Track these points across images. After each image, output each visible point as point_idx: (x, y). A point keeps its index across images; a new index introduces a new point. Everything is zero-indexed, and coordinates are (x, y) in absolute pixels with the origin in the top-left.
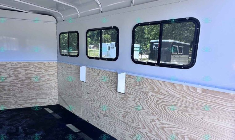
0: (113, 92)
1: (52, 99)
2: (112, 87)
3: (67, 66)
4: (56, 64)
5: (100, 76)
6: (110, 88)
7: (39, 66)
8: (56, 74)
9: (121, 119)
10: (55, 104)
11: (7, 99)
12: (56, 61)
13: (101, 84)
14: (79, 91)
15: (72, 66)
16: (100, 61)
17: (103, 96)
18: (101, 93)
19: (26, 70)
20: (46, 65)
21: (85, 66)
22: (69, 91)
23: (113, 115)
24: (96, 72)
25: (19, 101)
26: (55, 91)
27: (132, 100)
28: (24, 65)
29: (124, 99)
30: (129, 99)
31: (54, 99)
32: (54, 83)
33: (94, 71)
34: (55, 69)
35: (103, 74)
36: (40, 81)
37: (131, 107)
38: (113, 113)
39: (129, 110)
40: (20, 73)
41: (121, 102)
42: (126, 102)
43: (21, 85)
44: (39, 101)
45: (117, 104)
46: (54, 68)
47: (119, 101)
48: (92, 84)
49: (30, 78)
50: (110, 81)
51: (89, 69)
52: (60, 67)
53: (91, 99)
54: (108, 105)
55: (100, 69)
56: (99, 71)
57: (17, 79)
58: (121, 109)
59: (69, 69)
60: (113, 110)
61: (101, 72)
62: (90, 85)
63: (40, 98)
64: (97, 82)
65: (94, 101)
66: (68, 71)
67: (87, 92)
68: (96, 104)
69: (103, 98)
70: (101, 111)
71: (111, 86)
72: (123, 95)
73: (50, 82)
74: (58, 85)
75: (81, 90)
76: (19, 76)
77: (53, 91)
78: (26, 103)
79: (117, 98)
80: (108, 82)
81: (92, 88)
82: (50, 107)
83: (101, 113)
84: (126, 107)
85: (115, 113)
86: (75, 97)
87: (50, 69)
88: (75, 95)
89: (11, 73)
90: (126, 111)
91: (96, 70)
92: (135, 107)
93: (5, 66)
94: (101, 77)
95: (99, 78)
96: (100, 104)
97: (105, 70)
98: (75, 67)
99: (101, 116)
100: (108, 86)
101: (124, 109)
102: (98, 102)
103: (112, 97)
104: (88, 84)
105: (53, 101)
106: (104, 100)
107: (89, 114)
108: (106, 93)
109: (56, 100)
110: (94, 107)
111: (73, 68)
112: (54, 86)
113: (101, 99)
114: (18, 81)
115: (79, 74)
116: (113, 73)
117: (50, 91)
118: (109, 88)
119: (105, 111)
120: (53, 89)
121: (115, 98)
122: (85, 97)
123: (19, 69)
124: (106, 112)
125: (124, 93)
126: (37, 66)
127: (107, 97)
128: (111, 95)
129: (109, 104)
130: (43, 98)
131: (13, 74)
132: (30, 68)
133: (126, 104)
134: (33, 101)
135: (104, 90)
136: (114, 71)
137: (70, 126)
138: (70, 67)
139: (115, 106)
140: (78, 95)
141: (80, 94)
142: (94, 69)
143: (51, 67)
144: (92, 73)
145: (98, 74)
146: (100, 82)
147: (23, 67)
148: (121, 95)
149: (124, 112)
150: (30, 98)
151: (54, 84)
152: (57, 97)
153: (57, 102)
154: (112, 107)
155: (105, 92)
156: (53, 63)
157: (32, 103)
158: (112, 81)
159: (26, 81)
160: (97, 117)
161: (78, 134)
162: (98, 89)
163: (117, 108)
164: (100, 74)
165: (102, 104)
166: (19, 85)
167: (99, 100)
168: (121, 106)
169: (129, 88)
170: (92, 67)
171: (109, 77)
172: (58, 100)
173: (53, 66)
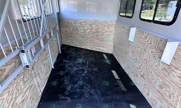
0: (156, 59)
1: (108, 49)
2: (157, 54)
3: (123, 25)
4: (115, 23)
5: (146, 40)
6: (155, 54)
7: (104, 24)
8: (114, 31)
9: (157, 87)
10: (110, 53)
11: (86, 43)
12: (116, 21)
13: (146, 47)
14: (127, 49)
15: (126, 27)
16: (152, 23)
17: (145, 60)
18: (143, 56)
19: (96, 26)
20: (108, 23)
21: (136, 28)
22: (120, 47)
23: (150, 80)
24: (144, 35)
25: (91, 45)
26: (112, 44)
27: (178, 76)
28: (96, 22)
29: (167, 71)
30: (173, 72)
31: (110, 49)
32: (112, 37)
33: (143, 33)
34: (114, 28)
35: (150, 39)
36: (103, 35)
37: (173, 82)
38: (151, 78)
39: (169, 84)
40: (93, 28)
41: (162, 72)
42: (169, 75)
43: (93, 36)
44: (101, 48)
45: (157, 72)
46: (113, 26)
47: (160, 71)
48: (138, 46)
49: (98, 32)
50: (156, 47)
51: (138, 31)
52: (117, 26)
53: (134, 58)
54: (147, 69)
55: (149, 32)
56: (147, 34)
57: (91, 32)
58: (160, 79)
59: (123, 29)
60: (151, 76)
61: (149, 36)
62: (136, 46)
63: (102, 47)
64: (143, 45)
65: (136, 61)
66: (122, 30)
67: (132, 52)
68: (137, 64)
69: (145, 61)
70: (140, 72)
71: (156, 52)
72: (167, 66)
73: (109, 36)
74: (114, 40)
75: (128, 48)
76: (93, 30)
77: (110, 43)
78: (94, 47)
79: (159, 66)
80: (154, 47)
81: (137, 49)
82: (107, 54)
83: (139, 73)
84: (167, 79)
85: (152, 79)
86: (123, 52)
87: (111, 27)
88: (123, 51)
89: (89, 27)
90: (165, 83)
91: (145, 33)
92: (178, 85)
93: (86, 22)
94: (148, 41)
95: (146, 41)
96: (141, 65)
97: (154, 34)
98: (128, 27)
99: (139, 76)
100: (153, 52)
101: (163, 80)
102: (139, 63)
103: (154, 64)
104: (135, 45)
105: (109, 51)
106: (145, 63)
107: (130, 70)
108: (149, 58)
109: (111, 50)
110: (135, 65)
111: (126, 28)
112: (111, 40)
113: (143, 61)
114: (92, 33)
115: (128, 34)
116: (162, 39)
117: (108, 43)
118: (153, 54)
119: (144, 73)
120: (110, 42)
121: (156, 66)
122: (130, 55)
123: (93, 25)
124: (144, 75)
125: (169, 65)
126: (103, 24)
127: (149, 62)
128: (153, 62)
129: (149, 69)
130: (104, 47)
131: (90, 28)
132: (98, 25)
133: (167, 76)
134: (98, 48)
135: (147, 54)
136: (163, 37)
137: (114, 72)
138: (124, 27)
139: (154, 73)
140: (125, 52)
141: (127, 51)
142: (143, 32)
143: (111, 25)
144: (140, 35)
145: (146, 37)
146: (145, 45)
147: (95, 24)
148: (165, 65)
149: (163, 83)
150: (97, 45)
151: (111, 39)
152: (112, 49)
153: (112, 52)
154: (151, 73)
155: (147, 57)
156: (113, 22)
157: (97, 49)
158: (159, 48)
159: (96, 34)
160: (135, 75)
161: (117, 80)
162: (142, 51)
163: (155, 76)
164: (147, 38)
165: (142, 66)
166: (92, 36)
167: (141, 62)
168: (161, 76)
169: (177, 61)
170: (141, 30)
171: (156, 43)
172: (112, 51)
173: (112, 25)
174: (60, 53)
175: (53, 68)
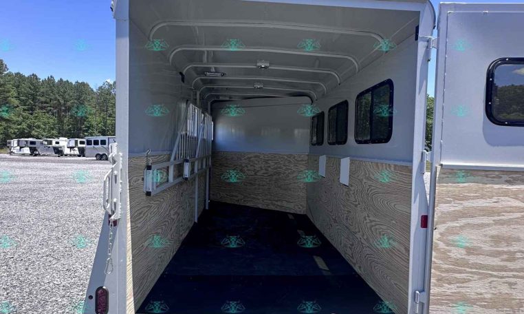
1: (298, 206)
4: (306, 158)
7: (289, 159)
10: (302, 213)
11: (256, 196)
12: (308, 154)
19: (276, 163)
20: (296, 158)
25: (266, 200)
28: (274, 157)
31: (301, 205)
34: (305, 165)
36: (288, 178)
40: (269, 167)
43: (270, 181)
44: (285, 204)
46: (304, 162)
49: (279, 173)
52: (310, 162)
57: (267, 173)
63: (285, 201)
76: (269, 169)
78: (272, 204)
82: (295, 216)
87: (300, 164)
89: (263, 166)
93: (258, 157)
105: (300, 209)
109: (303, 207)
112: (302, 188)
114: (268, 176)
117: (297, 194)
120: (301, 191)
123: (270, 162)
130: (289, 202)
132: (279, 160)
134: (279, 203)
150: (276, 199)
152: (304, 203)
153: (304, 211)
156: (303, 156)
157: (278, 205)
159: (275, 177)
166: (268, 180)
173: (302, 160)
174: (207, 208)
175: (196, 221)
